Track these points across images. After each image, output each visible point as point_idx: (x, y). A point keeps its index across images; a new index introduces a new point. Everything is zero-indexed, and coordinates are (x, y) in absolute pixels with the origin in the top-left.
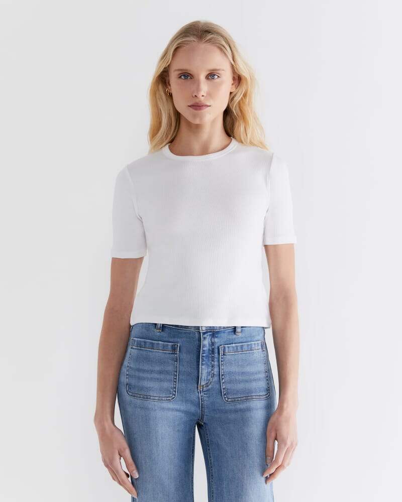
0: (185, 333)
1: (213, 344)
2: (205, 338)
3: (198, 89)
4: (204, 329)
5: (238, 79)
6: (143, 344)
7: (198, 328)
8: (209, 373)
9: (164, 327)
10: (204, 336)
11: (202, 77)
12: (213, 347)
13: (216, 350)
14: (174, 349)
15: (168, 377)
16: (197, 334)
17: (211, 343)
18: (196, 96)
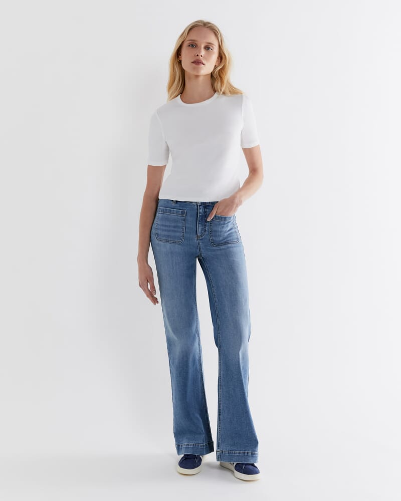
0: (189, 205)
1: (205, 212)
3: (200, 52)
4: (200, 203)
5: (221, 57)
6: (165, 210)
7: (197, 203)
8: (202, 229)
9: (177, 202)
10: (200, 207)
11: (203, 46)
12: (205, 214)
14: (183, 213)
15: (179, 230)
16: (196, 206)
18: (198, 55)
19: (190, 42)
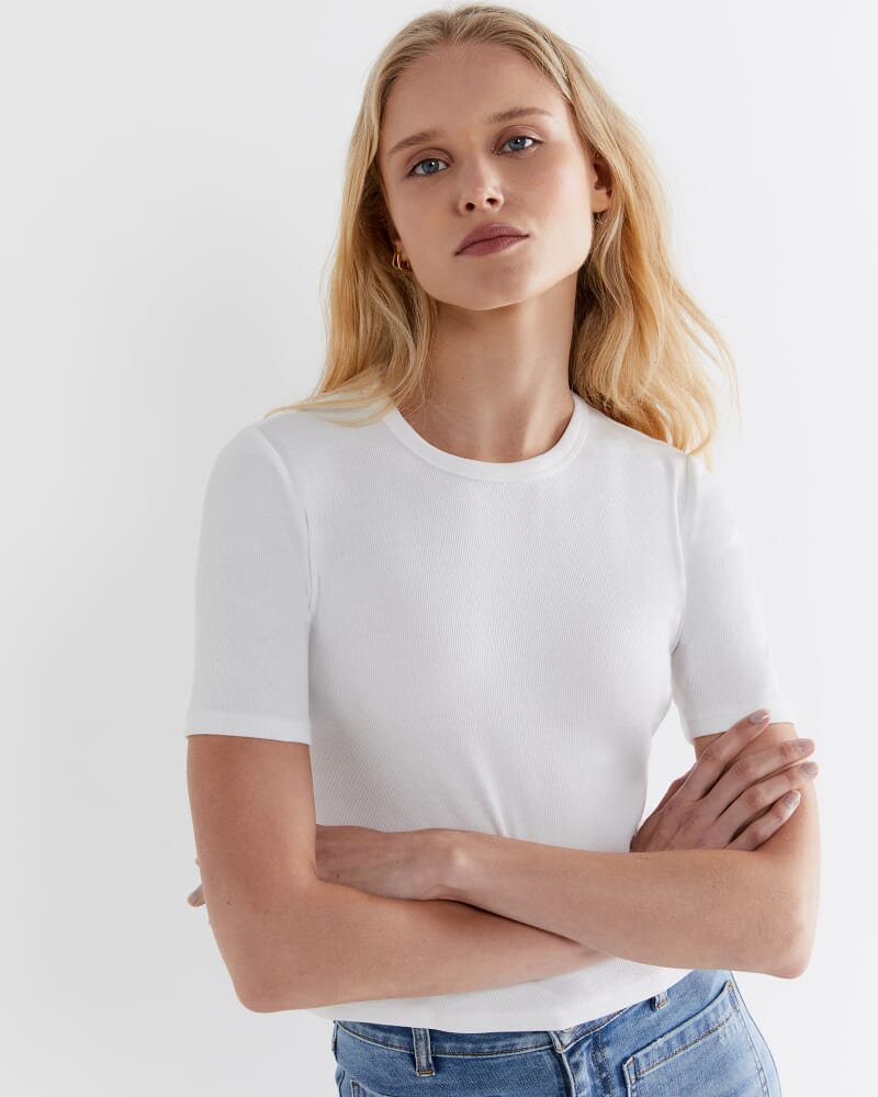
0: (509, 1064)
1: (601, 1067)
2: (576, 1066)
4: (567, 1040)
7: (545, 1035)
10: (573, 1060)
12: (604, 1075)
13: (615, 1079)
16: (548, 1060)
17: (595, 1069)
18: (470, 207)
19: (408, 151)
